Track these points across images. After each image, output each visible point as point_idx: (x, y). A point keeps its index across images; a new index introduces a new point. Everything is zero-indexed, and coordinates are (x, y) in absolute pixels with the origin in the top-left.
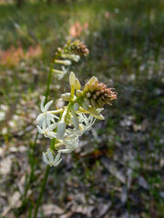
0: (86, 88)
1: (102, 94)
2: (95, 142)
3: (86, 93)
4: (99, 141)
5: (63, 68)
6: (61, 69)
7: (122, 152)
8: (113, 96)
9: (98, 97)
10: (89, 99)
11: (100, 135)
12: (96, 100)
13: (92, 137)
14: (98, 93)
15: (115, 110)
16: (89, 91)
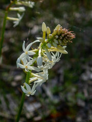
0: (55, 33)
1: (65, 36)
2: (51, 103)
3: (55, 36)
4: (56, 101)
5: (19, 15)
6: (17, 17)
7: (86, 112)
8: (73, 36)
9: (63, 38)
10: (57, 39)
11: (56, 94)
12: (62, 40)
13: (47, 97)
14: (63, 35)
15: (73, 60)
16: (57, 34)
